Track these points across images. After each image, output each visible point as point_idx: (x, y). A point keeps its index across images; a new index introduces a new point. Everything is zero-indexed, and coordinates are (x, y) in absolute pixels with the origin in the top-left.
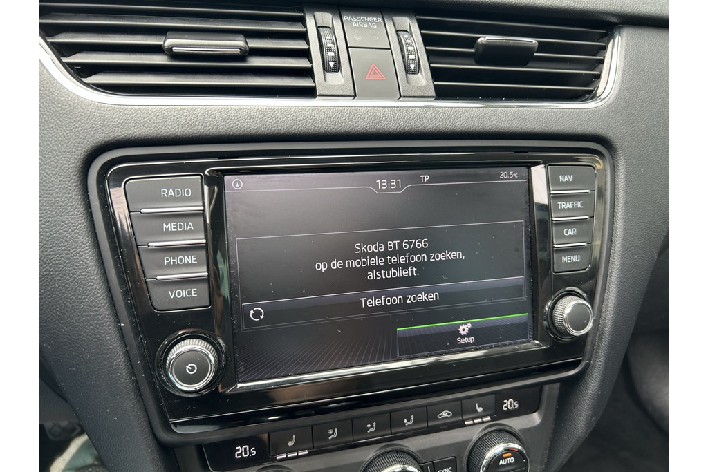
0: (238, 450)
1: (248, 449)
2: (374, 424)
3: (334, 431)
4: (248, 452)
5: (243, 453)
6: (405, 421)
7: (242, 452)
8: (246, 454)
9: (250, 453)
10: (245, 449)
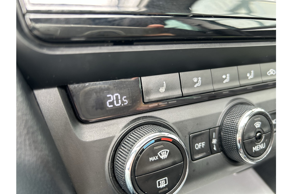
0: (110, 98)
1: (119, 98)
2: (228, 75)
3: (198, 80)
4: (120, 101)
5: (115, 102)
6: (248, 75)
7: (113, 101)
8: (118, 103)
9: (123, 102)
10: (117, 97)
